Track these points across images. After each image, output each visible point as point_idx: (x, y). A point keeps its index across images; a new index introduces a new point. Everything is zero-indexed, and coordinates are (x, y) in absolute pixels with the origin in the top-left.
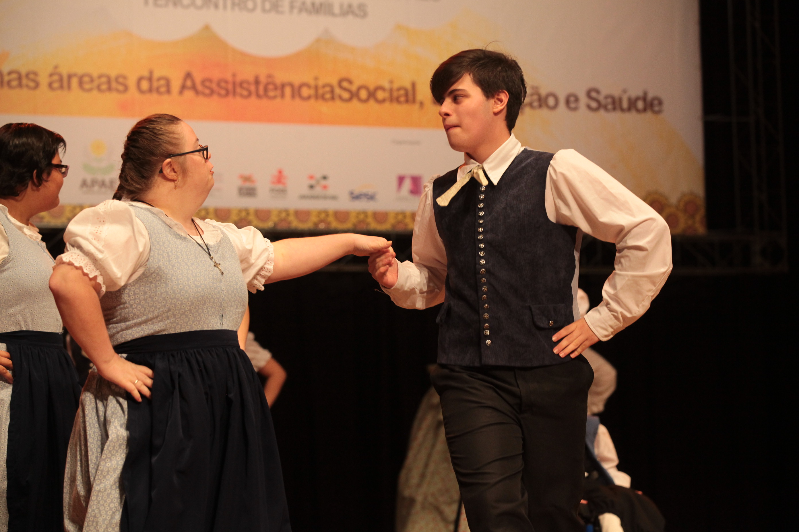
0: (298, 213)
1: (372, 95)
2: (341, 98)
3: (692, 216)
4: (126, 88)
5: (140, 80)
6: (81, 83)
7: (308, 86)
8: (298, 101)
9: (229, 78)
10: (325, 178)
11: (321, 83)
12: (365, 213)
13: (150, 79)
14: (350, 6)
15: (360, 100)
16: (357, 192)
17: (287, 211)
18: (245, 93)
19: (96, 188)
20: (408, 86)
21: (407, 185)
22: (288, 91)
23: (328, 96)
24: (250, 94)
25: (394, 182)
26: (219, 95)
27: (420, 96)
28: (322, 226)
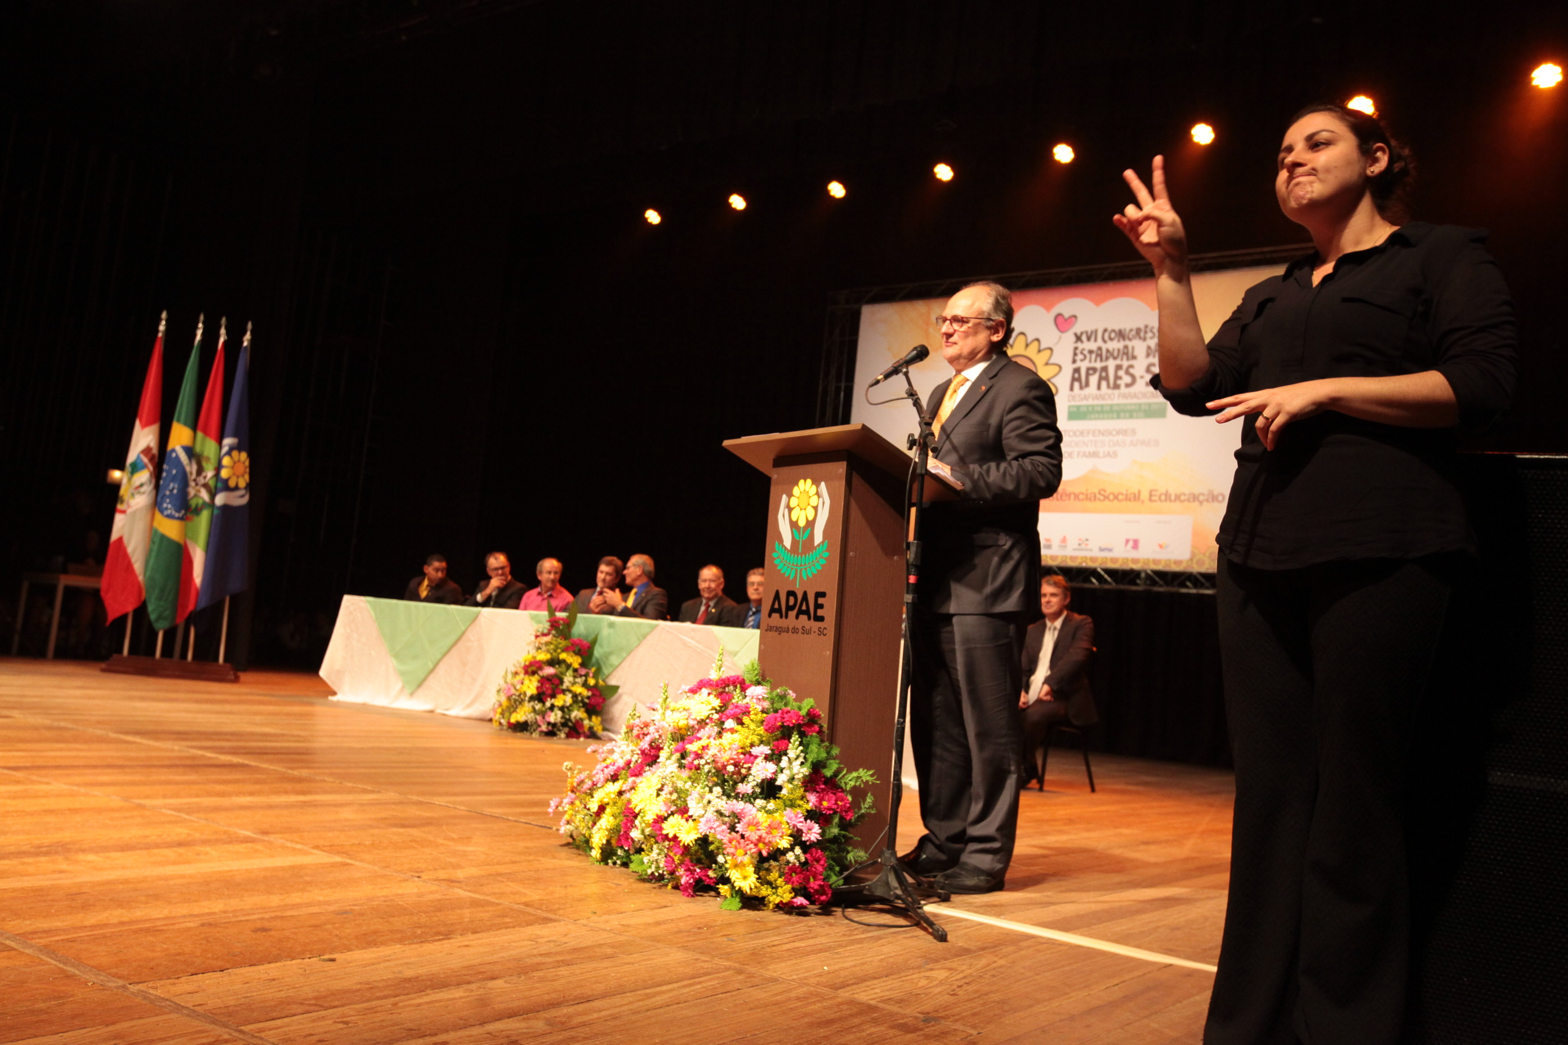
0: (1072, 558)
1: (1116, 497)
2: (1099, 500)
7: (1083, 494)
10: (1087, 540)
11: (1089, 492)
12: (1106, 558)
14: (1109, 452)
15: (1109, 500)
16: (1103, 547)
17: (1066, 557)
20: (1136, 492)
21: (1131, 544)
22: (1072, 496)
23: (1093, 499)
25: (1124, 542)
27: (1142, 497)
28: (1084, 565)
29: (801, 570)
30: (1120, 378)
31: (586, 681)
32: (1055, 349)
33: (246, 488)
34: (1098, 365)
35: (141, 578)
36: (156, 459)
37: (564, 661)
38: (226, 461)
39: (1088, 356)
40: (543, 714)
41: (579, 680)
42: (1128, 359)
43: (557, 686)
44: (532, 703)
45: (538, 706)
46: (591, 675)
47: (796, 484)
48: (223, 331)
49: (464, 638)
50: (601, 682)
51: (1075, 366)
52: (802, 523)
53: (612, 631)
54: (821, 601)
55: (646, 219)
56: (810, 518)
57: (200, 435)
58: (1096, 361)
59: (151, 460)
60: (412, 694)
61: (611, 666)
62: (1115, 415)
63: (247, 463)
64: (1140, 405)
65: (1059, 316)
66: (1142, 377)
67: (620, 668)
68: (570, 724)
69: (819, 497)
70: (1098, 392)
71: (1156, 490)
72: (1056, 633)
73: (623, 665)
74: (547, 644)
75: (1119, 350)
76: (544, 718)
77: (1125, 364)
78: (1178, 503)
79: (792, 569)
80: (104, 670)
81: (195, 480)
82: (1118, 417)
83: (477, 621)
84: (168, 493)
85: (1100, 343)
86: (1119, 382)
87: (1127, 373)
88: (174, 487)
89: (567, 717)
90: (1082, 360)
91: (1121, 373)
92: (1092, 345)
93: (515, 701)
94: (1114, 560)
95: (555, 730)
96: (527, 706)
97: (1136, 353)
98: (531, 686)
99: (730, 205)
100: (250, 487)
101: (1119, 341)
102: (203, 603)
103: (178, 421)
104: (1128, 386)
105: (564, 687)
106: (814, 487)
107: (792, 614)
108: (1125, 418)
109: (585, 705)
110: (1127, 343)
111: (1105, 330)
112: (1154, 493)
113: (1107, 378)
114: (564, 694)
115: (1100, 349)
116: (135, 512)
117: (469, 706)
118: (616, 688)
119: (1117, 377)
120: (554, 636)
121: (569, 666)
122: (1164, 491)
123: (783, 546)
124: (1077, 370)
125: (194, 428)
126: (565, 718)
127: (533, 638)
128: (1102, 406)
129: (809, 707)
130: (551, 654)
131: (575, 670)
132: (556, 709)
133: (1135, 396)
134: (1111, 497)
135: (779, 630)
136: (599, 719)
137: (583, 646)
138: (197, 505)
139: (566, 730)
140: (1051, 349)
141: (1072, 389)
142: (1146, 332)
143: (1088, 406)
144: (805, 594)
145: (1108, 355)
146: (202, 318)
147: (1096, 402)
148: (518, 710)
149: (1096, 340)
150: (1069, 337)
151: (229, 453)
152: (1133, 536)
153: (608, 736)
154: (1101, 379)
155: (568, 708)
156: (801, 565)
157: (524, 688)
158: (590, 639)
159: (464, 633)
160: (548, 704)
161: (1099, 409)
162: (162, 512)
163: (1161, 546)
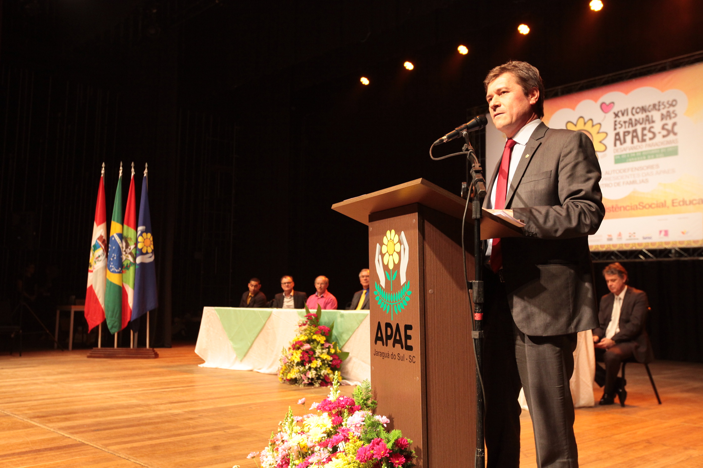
0: (626, 245)
2: (640, 209)
7: (628, 206)
8: (626, 211)
10: (634, 233)
11: (633, 205)
12: (648, 243)
14: (643, 180)
15: (646, 208)
16: (645, 236)
17: (622, 245)
20: (663, 202)
21: (663, 233)
22: (622, 209)
23: (635, 209)
24: (610, 211)
25: (658, 233)
27: (667, 204)
28: (634, 248)
29: (393, 305)
30: (645, 135)
31: (329, 351)
32: (602, 124)
33: (152, 253)
34: (631, 129)
35: (103, 306)
36: (106, 242)
37: (315, 340)
38: (140, 239)
39: (623, 125)
40: (305, 373)
41: (324, 351)
42: (649, 123)
43: (312, 355)
44: (298, 367)
45: (302, 369)
46: (332, 347)
47: (385, 234)
48: (133, 170)
49: (265, 328)
50: (338, 350)
51: (616, 131)
52: (391, 267)
53: (342, 319)
54: (409, 332)
55: (361, 83)
56: (396, 262)
57: (125, 226)
58: (629, 127)
59: (103, 242)
60: (241, 361)
61: (344, 340)
62: (645, 157)
63: (151, 239)
64: (660, 149)
65: (603, 104)
66: (660, 133)
67: (349, 341)
68: (321, 378)
69: (401, 245)
70: (632, 145)
71: (676, 199)
72: (621, 302)
73: (351, 339)
74: (305, 330)
75: (643, 119)
76: (305, 375)
77: (648, 126)
78: (691, 206)
79: (387, 305)
80: (89, 357)
81: (125, 251)
82: (647, 158)
83: (271, 318)
84: (112, 259)
85: (630, 116)
86: (645, 138)
87: (650, 131)
88: (114, 256)
89: (319, 374)
90: (620, 128)
91: (646, 132)
92: (626, 118)
93: (289, 366)
94: (653, 244)
95: (313, 382)
96: (296, 369)
97: (654, 119)
98: (297, 356)
99: (405, 68)
100: (155, 251)
101: (642, 113)
102: (134, 317)
103: (114, 220)
104: (651, 139)
105: (316, 356)
106: (397, 235)
107: (391, 342)
108: (651, 158)
109: (329, 365)
110: (648, 113)
111: (633, 108)
112: (675, 201)
113: (637, 136)
114: (317, 360)
115: (631, 119)
116: (97, 271)
117: (270, 367)
118: (347, 354)
119: (643, 135)
120: (309, 325)
121: (318, 343)
122: (681, 199)
123: (380, 286)
124: (618, 134)
125: (122, 223)
126: (318, 374)
127: (298, 327)
128: (636, 153)
129: (396, 438)
130: (308, 336)
131: (322, 345)
132: (312, 370)
133: (657, 144)
134: (647, 206)
135: (383, 355)
136: (340, 373)
137: (326, 330)
138: (127, 264)
139: (320, 381)
140: (600, 124)
141: (615, 145)
142: (659, 106)
143: (626, 154)
144: (398, 325)
145: (637, 122)
146: (121, 164)
147: (631, 151)
148: (291, 371)
149: (627, 115)
150: (610, 116)
151: (141, 235)
152: (664, 229)
153: (345, 382)
154: (633, 137)
155: (319, 368)
156: (393, 302)
157: (293, 358)
158: (331, 324)
159: (265, 325)
160: (307, 367)
161: (634, 155)
162: (110, 270)
163: (683, 233)
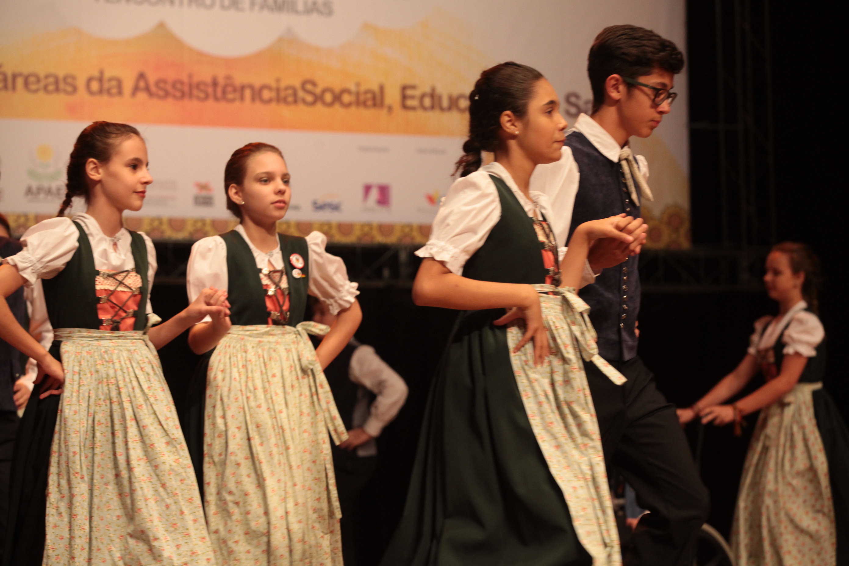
1: (337, 98)
2: (304, 101)
3: (676, 230)
4: (75, 89)
5: (89, 80)
6: (26, 84)
7: (269, 88)
8: (258, 105)
9: (185, 79)
11: (283, 85)
12: (329, 224)
13: (101, 80)
15: (325, 104)
16: (320, 202)
18: (202, 95)
19: (42, 196)
20: (377, 89)
21: (374, 194)
22: (248, 93)
23: (290, 99)
24: (207, 97)
25: (360, 192)
26: (175, 97)
27: (388, 100)
71: (413, 87)
94: (344, 228)
112: (409, 92)
122: (427, 89)
134: (328, 97)
152: (376, 179)
